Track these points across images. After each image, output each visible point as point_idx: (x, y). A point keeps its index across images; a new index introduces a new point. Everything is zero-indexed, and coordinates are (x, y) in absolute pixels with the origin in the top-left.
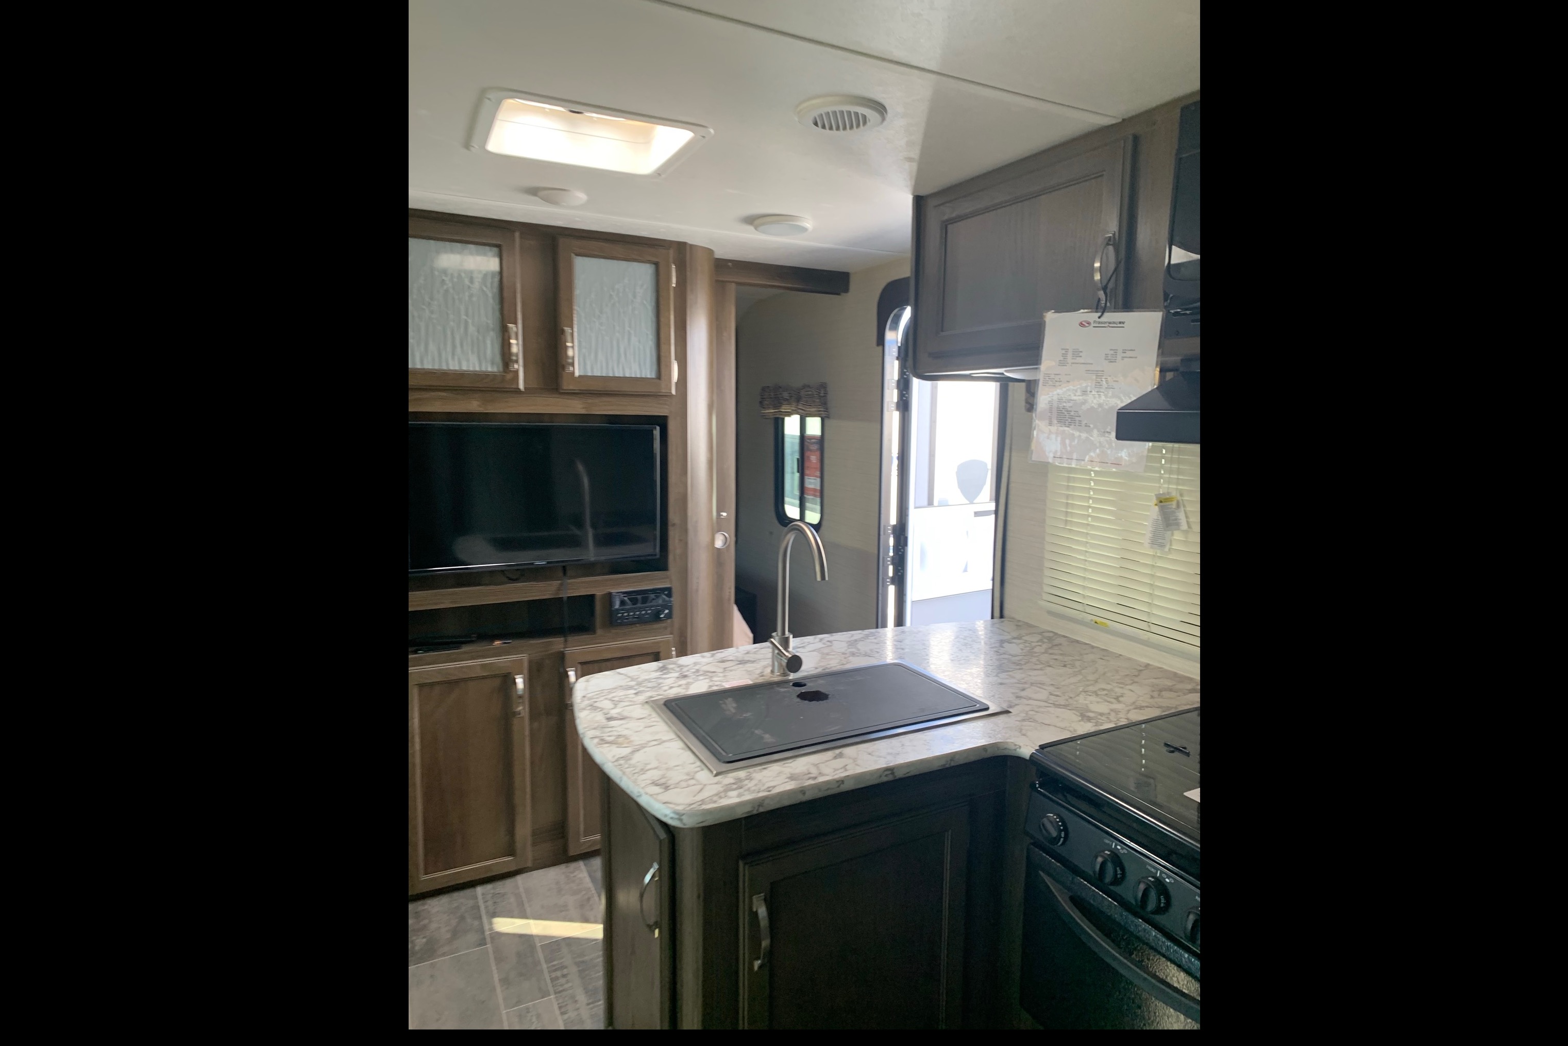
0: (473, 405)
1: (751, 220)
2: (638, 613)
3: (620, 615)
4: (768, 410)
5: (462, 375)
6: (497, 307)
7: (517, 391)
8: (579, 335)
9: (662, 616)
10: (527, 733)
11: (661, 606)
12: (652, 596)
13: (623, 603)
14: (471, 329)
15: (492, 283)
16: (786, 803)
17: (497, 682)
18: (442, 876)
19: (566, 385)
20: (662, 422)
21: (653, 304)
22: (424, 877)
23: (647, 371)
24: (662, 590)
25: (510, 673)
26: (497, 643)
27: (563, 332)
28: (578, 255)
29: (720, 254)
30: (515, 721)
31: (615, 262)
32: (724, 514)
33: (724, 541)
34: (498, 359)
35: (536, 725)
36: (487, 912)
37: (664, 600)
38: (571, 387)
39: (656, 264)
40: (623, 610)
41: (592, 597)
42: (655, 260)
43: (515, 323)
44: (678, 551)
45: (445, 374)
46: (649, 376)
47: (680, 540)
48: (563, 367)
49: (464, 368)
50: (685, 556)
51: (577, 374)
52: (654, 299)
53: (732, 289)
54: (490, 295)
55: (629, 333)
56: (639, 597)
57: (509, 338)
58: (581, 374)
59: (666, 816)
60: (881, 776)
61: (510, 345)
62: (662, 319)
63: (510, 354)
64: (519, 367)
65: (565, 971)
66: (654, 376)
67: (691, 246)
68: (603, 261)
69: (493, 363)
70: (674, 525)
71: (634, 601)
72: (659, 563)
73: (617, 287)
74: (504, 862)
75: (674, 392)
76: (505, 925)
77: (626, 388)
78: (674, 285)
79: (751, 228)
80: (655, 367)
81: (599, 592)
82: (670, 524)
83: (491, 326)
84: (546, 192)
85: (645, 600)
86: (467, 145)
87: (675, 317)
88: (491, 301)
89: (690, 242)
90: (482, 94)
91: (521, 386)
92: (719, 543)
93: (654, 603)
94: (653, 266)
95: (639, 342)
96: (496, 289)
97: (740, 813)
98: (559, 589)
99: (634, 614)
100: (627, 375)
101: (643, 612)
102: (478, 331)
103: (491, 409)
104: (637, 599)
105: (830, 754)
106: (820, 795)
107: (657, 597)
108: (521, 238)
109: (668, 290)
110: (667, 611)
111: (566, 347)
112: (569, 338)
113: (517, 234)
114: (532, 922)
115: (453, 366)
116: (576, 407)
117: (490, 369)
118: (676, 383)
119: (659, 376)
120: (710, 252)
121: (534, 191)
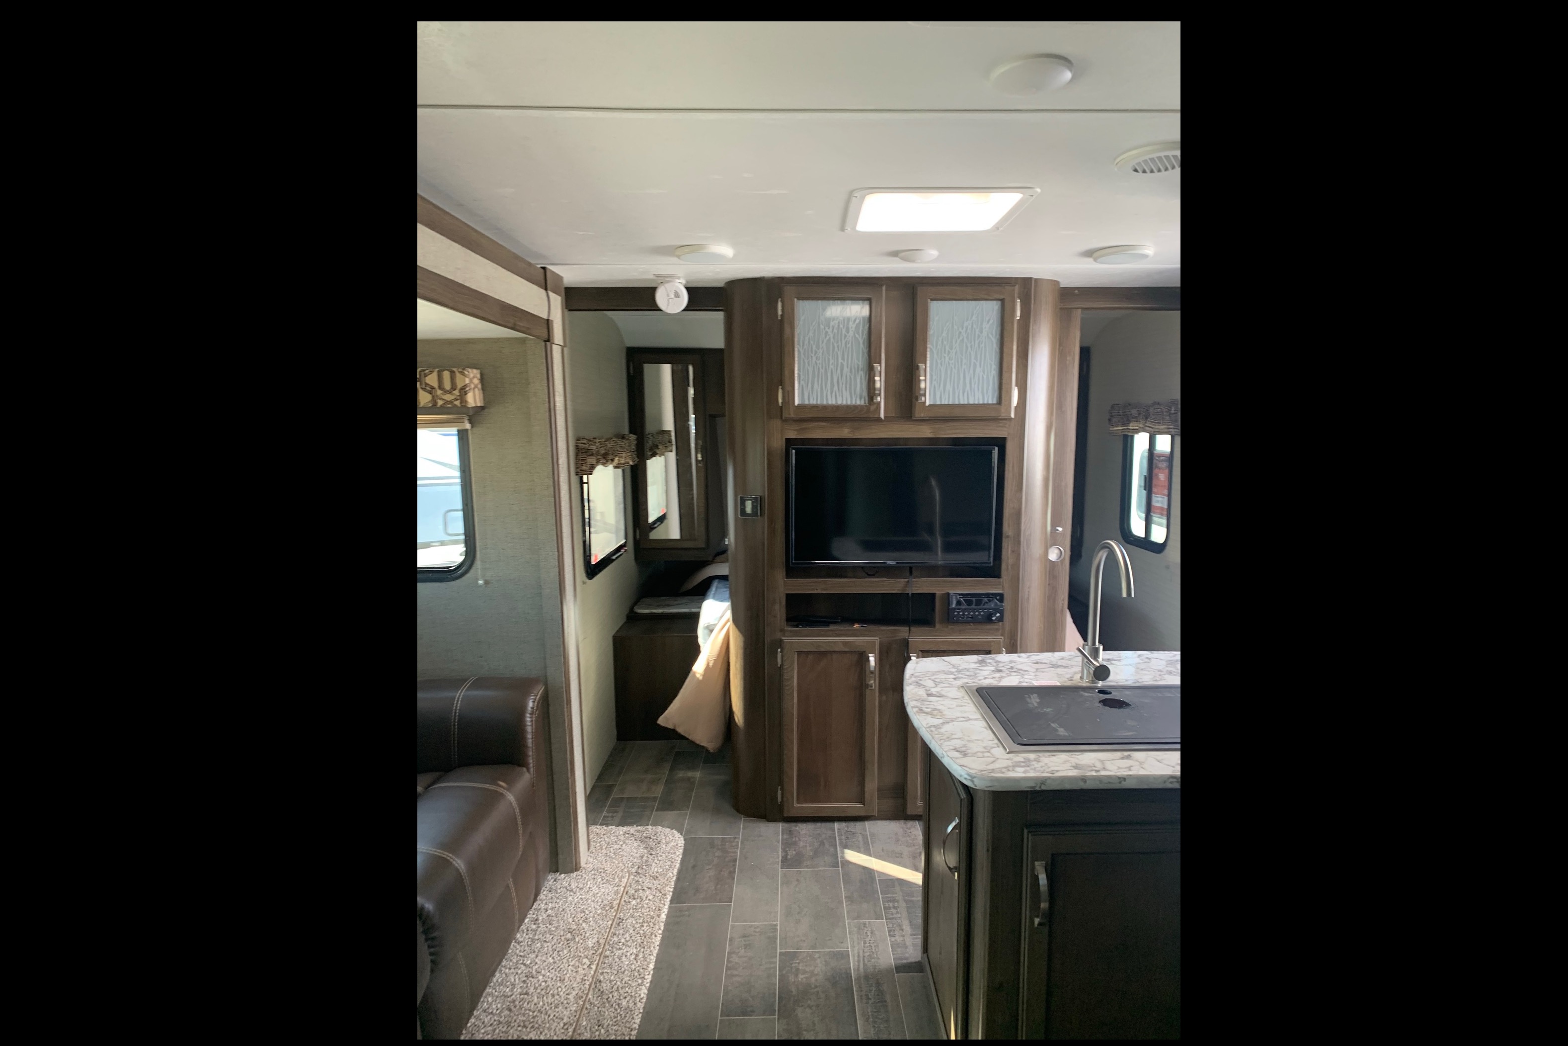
0: (844, 432)
1: (1090, 254)
2: (972, 613)
3: (956, 613)
4: (1116, 427)
5: (837, 408)
6: (866, 351)
7: (879, 420)
8: (931, 370)
9: (994, 618)
10: (877, 703)
11: (993, 609)
12: (986, 600)
13: (959, 603)
14: (846, 370)
15: (863, 332)
16: (1068, 786)
17: (855, 658)
18: (809, 807)
19: (919, 413)
20: (1001, 443)
21: (998, 337)
22: (796, 805)
23: (990, 398)
24: (995, 595)
25: (865, 651)
26: (856, 626)
27: (918, 368)
28: (932, 300)
29: (1065, 283)
30: (868, 692)
31: (965, 302)
32: (1060, 529)
33: (1059, 554)
34: (865, 394)
35: (884, 698)
36: (841, 843)
37: (996, 604)
38: (922, 415)
39: (1002, 301)
40: (959, 609)
41: (933, 595)
42: (1002, 297)
43: (880, 363)
44: (1011, 561)
45: (825, 408)
46: (990, 402)
47: (1013, 551)
48: (917, 398)
49: (839, 402)
50: (1017, 566)
51: (927, 403)
52: (999, 332)
53: (1078, 315)
54: (861, 342)
55: (975, 365)
56: (974, 599)
57: (874, 376)
58: (932, 403)
59: (961, 776)
60: (1165, 782)
61: (874, 381)
62: (1005, 350)
63: (874, 389)
64: (881, 399)
65: (896, 904)
66: (995, 402)
67: (1036, 280)
68: (954, 302)
69: (860, 399)
70: (1008, 537)
71: (969, 603)
72: (993, 571)
73: (966, 324)
74: (854, 807)
75: (1013, 416)
76: (852, 856)
77: (970, 414)
78: (1018, 318)
79: (1091, 260)
80: (996, 394)
81: (939, 591)
82: (1004, 536)
83: (861, 366)
84: (903, 254)
85: (979, 603)
86: (843, 229)
87: (1018, 347)
88: (862, 345)
89: (1034, 277)
90: (851, 193)
91: (882, 416)
92: (1053, 555)
93: (986, 606)
94: (999, 303)
95: (984, 372)
96: (865, 336)
97: (1024, 787)
98: (906, 586)
99: (969, 614)
100: (971, 402)
101: (977, 613)
102: (851, 372)
103: (858, 435)
104: (971, 601)
105: (1119, 754)
106: (1101, 786)
107: (990, 601)
108: (887, 290)
109: (1012, 323)
110: (998, 615)
111: (919, 381)
112: (922, 372)
113: (884, 288)
114: (873, 859)
115: (832, 401)
116: (926, 432)
117: (858, 402)
118: (1016, 408)
119: (1000, 401)
120: (1056, 283)
121: (895, 254)
